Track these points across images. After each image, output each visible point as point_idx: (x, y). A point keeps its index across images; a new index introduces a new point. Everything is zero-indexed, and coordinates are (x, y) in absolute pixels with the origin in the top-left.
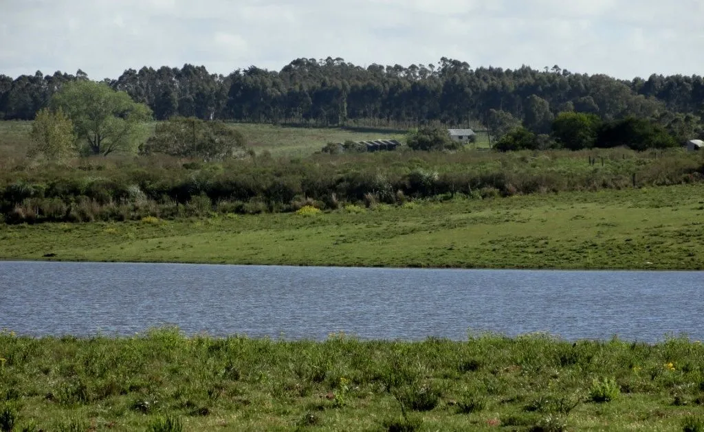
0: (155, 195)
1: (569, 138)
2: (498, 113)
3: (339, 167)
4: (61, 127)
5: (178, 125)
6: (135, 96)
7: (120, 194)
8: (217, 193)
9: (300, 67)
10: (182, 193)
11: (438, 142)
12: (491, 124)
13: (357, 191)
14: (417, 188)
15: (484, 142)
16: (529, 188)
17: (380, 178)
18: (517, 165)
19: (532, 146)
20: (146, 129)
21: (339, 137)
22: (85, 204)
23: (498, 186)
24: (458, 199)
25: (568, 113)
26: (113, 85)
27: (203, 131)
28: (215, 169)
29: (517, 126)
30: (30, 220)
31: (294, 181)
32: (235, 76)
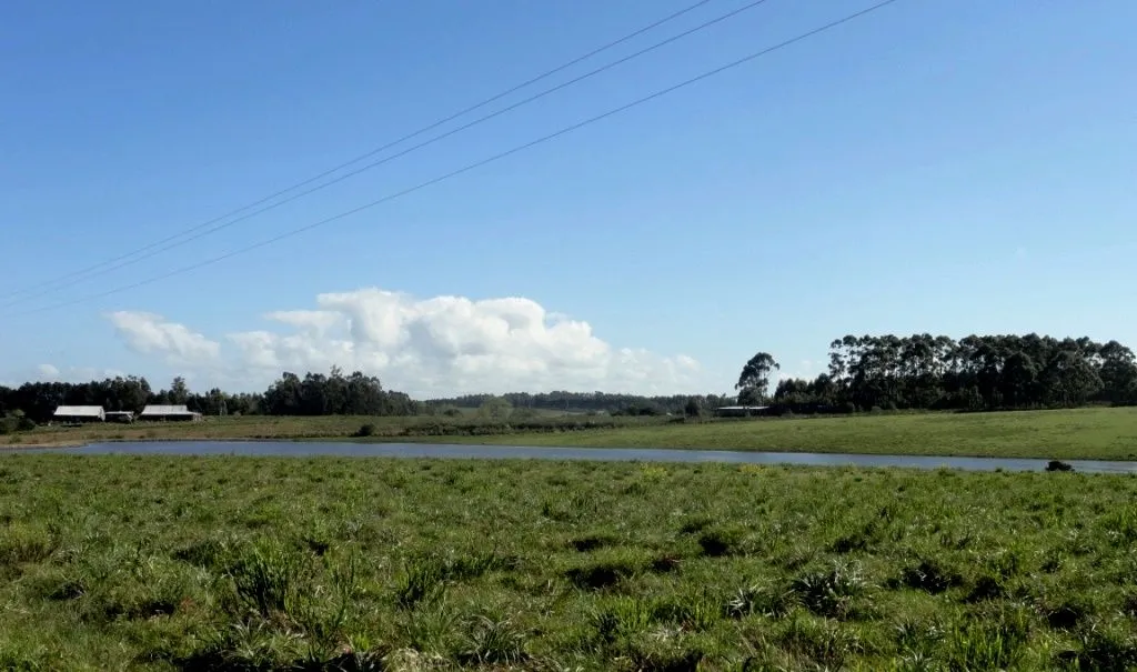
0: (514, 427)
1: (632, 412)
2: (612, 406)
3: (565, 420)
4: (486, 410)
5: (520, 409)
6: (507, 400)
7: (503, 427)
8: (531, 427)
9: (555, 394)
10: (521, 427)
11: (594, 414)
12: (608, 409)
13: (571, 427)
14: (588, 426)
15: (608, 415)
16: (621, 426)
17: (578, 423)
18: (617, 420)
19: (620, 415)
20: (510, 410)
21: (566, 413)
22: (494, 430)
23: (612, 426)
24: (600, 429)
25: (632, 405)
26: (502, 398)
27: (527, 411)
28: (531, 420)
29: (617, 410)
30: (479, 434)
31: (553, 424)
32: (536, 396)
